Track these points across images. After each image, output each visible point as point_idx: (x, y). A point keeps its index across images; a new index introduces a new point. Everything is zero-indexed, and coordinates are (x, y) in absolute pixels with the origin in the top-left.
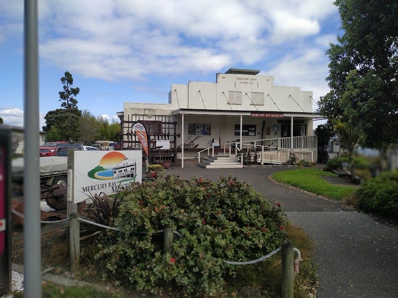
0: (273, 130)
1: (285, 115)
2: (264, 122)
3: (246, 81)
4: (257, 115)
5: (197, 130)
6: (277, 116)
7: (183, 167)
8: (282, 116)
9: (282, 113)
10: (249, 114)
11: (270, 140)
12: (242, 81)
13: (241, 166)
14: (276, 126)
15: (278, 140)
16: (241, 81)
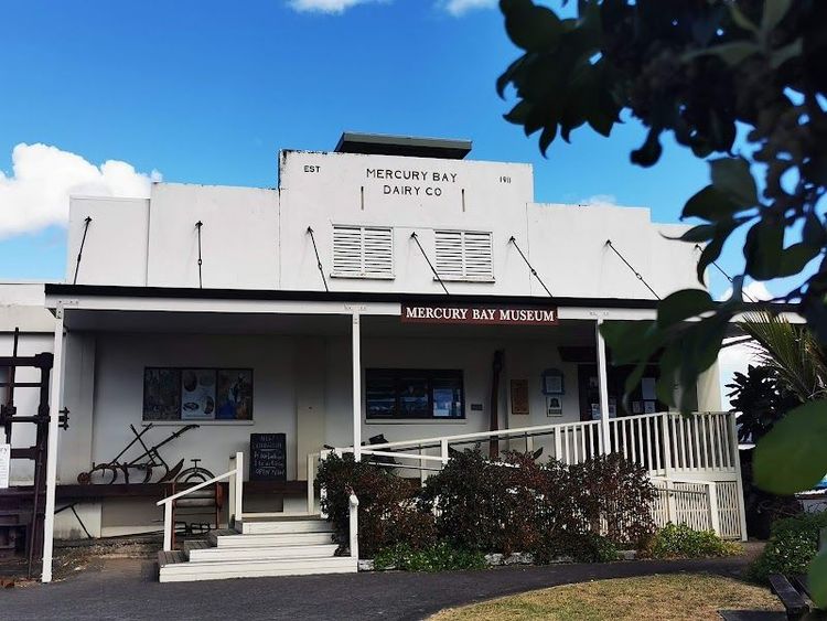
0: (545, 392)
1: (565, 314)
2: (499, 357)
3: (411, 183)
4: (430, 313)
5: (188, 397)
6: (527, 316)
7: (47, 576)
8: (548, 316)
9: (552, 303)
10: (394, 310)
11: (526, 435)
12: (393, 182)
13: (350, 564)
14: (554, 372)
15: (553, 432)
16: (387, 181)
